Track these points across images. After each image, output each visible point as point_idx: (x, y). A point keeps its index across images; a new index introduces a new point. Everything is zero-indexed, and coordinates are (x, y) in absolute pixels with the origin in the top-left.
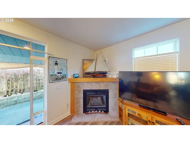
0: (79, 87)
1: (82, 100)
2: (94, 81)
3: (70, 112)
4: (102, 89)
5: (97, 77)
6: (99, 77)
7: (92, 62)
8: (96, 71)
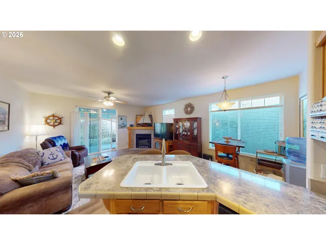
0: (133, 132)
1: (135, 140)
2: (142, 129)
4: (147, 133)
5: (145, 126)
7: (142, 117)
8: (144, 122)
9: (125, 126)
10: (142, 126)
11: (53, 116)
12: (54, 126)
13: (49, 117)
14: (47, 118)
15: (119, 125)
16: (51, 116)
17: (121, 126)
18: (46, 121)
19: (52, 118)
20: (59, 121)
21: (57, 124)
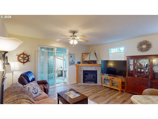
0: (81, 68)
1: (82, 76)
2: (89, 65)
3: (76, 82)
4: (93, 70)
5: (91, 63)
6: (92, 63)
7: (88, 55)
8: (90, 60)
9: (74, 63)
10: (89, 63)
11: (23, 54)
12: (24, 63)
13: (21, 55)
14: (19, 56)
15: (69, 62)
16: (22, 54)
17: (71, 63)
18: (18, 58)
19: (22, 56)
20: (27, 58)
21: (25, 61)
